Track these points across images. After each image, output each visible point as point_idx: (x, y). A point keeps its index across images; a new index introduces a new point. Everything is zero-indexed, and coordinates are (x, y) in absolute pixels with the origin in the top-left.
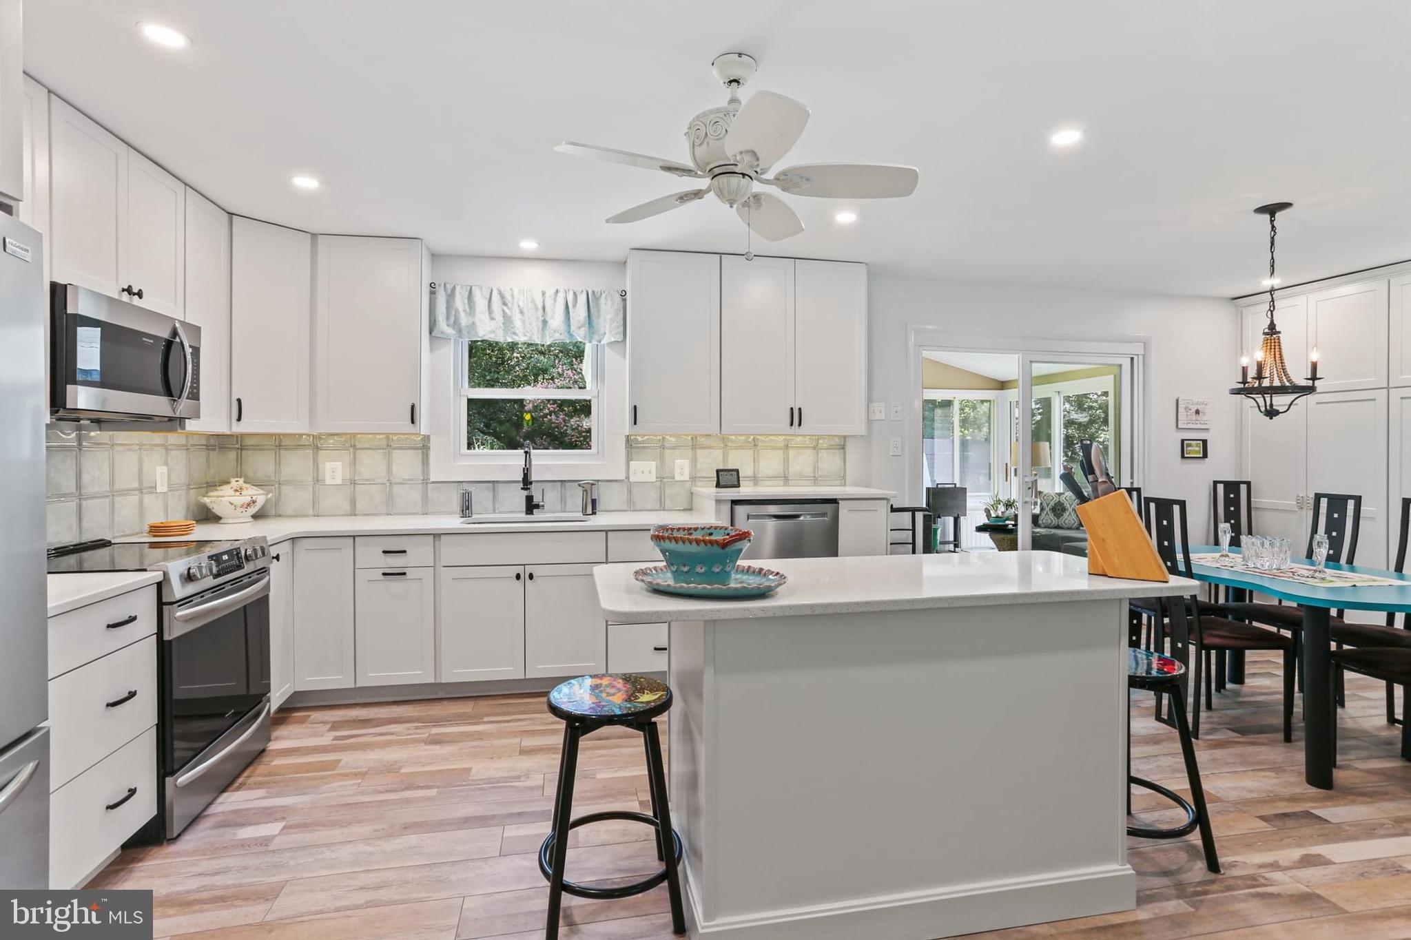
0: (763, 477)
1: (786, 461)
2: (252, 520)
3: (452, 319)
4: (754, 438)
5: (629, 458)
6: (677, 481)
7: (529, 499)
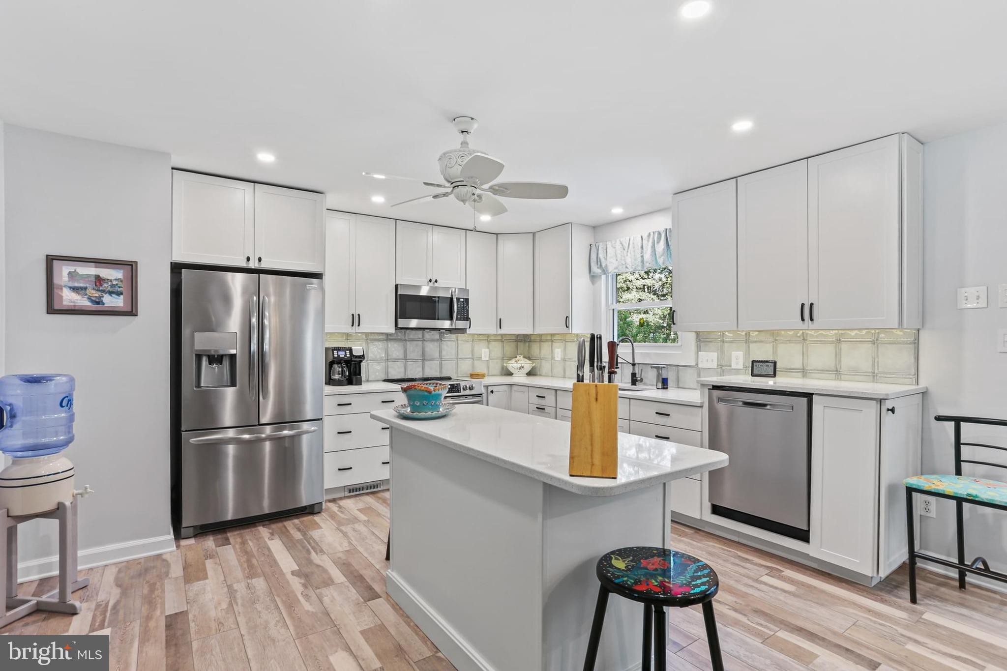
0: (811, 370)
1: (838, 355)
2: (526, 375)
3: (599, 263)
4: (803, 333)
5: (699, 349)
6: (733, 369)
7: (634, 375)
